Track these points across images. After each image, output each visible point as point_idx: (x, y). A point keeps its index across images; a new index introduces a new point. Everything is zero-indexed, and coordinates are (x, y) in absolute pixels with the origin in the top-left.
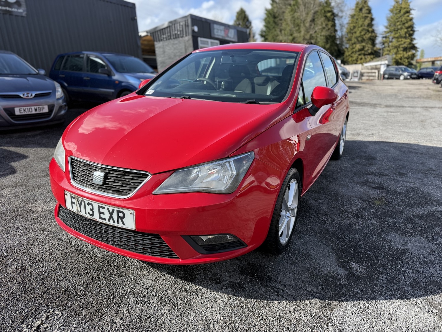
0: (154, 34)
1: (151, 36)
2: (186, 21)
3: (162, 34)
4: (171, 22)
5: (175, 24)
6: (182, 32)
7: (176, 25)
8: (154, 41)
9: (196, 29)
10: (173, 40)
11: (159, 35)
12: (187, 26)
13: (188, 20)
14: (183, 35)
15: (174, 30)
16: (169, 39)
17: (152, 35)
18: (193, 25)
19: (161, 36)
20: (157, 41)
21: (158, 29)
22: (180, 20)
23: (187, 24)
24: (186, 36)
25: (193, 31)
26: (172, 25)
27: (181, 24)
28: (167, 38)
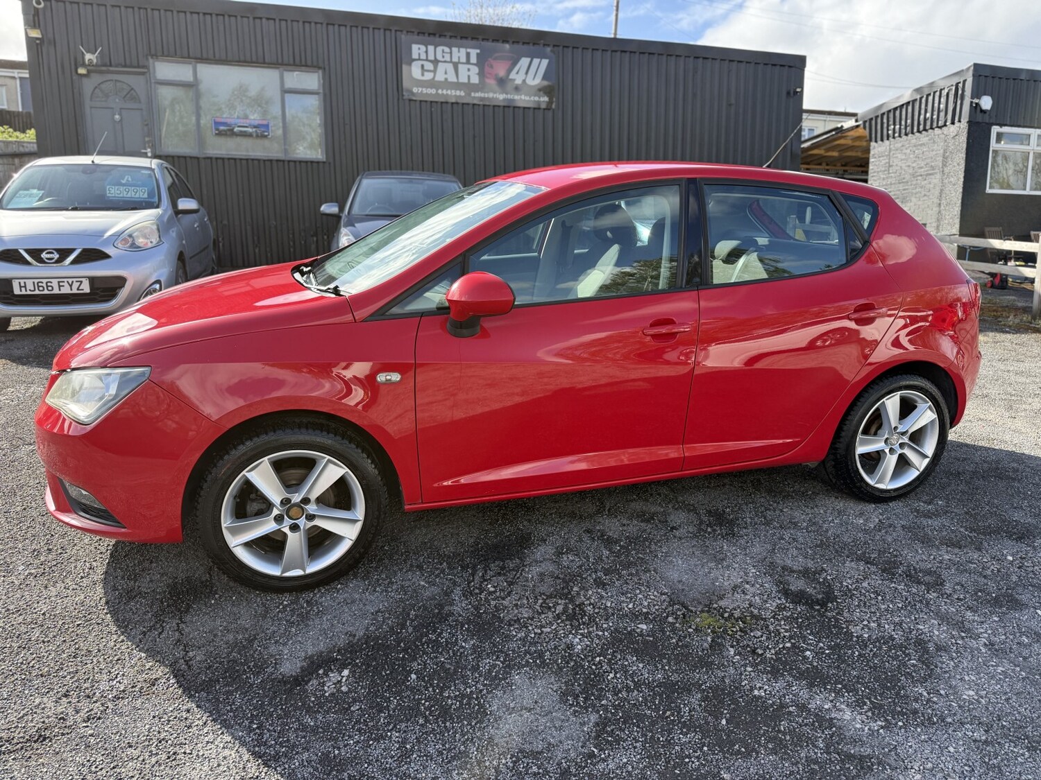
0: (873, 122)
1: (865, 128)
2: (961, 85)
3: (891, 122)
4: (918, 90)
5: (928, 95)
6: (942, 114)
7: (931, 98)
8: (871, 140)
9: (986, 103)
10: (917, 134)
11: (885, 125)
12: (958, 95)
13: (965, 81)
14: (946, 122)
15: (923, 112)
16: (906, 134)
17: (867, 124)
18: (977, 94)
19: (888, 126)
20: (876, 141)
21: (884, 110)
22: (942, 84)
23: (960, 92)
24: (953, 123)
25: (975, 108)
26: (921, 98)
27: (945, 93)
28: (903, 131)
